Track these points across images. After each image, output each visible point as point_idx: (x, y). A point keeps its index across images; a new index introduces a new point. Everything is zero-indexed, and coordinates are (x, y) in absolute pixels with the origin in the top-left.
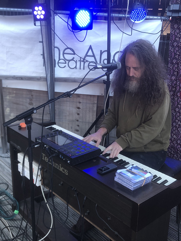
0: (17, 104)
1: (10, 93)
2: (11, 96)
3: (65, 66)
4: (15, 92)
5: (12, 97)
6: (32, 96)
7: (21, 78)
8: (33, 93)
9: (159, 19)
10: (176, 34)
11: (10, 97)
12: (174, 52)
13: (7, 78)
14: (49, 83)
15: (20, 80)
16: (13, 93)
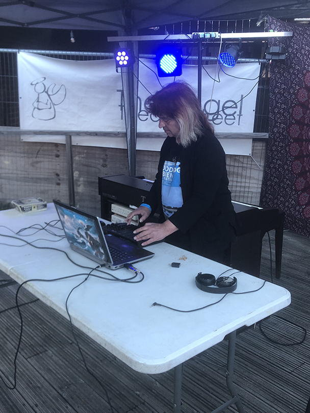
0: (88, 166)
1: (80, 153)
2: (81, 156)
3: (147, 119)
4: (85, 151)
5: (83, 157)
6: (106, 155)
7: (96, 134)
8: (108, 152)
9: (257, 62)
10: (277, 79)
11: (79, 157)
12: (275, 99)
13: (78, 134)
14: (129, 139)
15: (94, 136)
16: (84, 153)
